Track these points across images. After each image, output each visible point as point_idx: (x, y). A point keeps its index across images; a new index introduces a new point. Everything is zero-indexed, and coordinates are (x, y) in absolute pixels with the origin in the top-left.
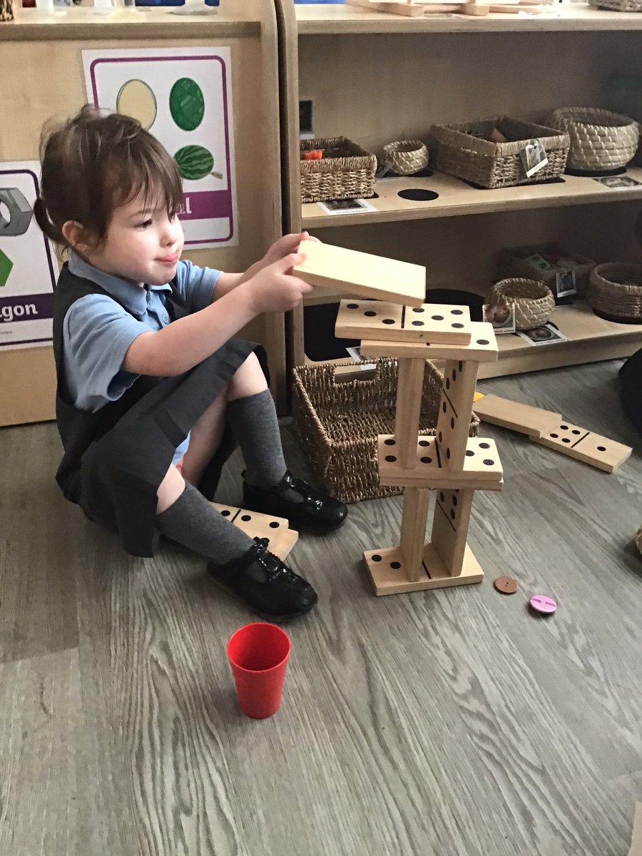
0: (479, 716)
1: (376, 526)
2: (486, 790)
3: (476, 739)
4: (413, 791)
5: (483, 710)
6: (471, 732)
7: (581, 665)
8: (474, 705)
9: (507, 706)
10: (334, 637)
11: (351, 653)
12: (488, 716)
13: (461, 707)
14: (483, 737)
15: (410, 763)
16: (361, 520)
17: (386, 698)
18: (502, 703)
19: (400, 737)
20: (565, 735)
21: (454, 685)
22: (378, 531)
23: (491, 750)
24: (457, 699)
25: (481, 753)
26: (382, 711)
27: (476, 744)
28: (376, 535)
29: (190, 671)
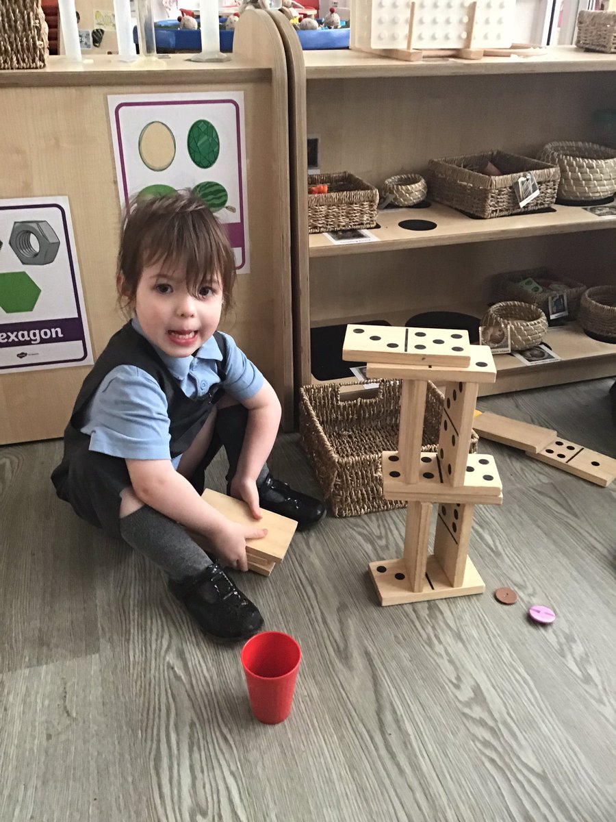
0: (482, 723)
1: (380, 538)
2: (490, 795)
3: (479, 745)
4: (419, 795)
5: (485, 716)
6: (475, 738)
7: (579, 673)
8: (477, 712)
9: (509, 714)
10: (342, 646)
11: (358, 660)
12: (491, 723)
13: (464, 714)
14: (486, 744)
15: (416, 768)
16: (365, 532)
17: (392, 704)
18: (504, 710)
19: (406, 744)
20: (565, 742)
21: (458, 693)
22: (383, 542)
23: (494, 756)
24: (460, 706)
25: (483, 758)
26: (388, 717)
27: (479, 750)
28: (380, 547)
29: (205, 677)
